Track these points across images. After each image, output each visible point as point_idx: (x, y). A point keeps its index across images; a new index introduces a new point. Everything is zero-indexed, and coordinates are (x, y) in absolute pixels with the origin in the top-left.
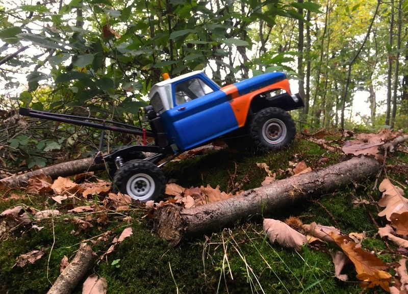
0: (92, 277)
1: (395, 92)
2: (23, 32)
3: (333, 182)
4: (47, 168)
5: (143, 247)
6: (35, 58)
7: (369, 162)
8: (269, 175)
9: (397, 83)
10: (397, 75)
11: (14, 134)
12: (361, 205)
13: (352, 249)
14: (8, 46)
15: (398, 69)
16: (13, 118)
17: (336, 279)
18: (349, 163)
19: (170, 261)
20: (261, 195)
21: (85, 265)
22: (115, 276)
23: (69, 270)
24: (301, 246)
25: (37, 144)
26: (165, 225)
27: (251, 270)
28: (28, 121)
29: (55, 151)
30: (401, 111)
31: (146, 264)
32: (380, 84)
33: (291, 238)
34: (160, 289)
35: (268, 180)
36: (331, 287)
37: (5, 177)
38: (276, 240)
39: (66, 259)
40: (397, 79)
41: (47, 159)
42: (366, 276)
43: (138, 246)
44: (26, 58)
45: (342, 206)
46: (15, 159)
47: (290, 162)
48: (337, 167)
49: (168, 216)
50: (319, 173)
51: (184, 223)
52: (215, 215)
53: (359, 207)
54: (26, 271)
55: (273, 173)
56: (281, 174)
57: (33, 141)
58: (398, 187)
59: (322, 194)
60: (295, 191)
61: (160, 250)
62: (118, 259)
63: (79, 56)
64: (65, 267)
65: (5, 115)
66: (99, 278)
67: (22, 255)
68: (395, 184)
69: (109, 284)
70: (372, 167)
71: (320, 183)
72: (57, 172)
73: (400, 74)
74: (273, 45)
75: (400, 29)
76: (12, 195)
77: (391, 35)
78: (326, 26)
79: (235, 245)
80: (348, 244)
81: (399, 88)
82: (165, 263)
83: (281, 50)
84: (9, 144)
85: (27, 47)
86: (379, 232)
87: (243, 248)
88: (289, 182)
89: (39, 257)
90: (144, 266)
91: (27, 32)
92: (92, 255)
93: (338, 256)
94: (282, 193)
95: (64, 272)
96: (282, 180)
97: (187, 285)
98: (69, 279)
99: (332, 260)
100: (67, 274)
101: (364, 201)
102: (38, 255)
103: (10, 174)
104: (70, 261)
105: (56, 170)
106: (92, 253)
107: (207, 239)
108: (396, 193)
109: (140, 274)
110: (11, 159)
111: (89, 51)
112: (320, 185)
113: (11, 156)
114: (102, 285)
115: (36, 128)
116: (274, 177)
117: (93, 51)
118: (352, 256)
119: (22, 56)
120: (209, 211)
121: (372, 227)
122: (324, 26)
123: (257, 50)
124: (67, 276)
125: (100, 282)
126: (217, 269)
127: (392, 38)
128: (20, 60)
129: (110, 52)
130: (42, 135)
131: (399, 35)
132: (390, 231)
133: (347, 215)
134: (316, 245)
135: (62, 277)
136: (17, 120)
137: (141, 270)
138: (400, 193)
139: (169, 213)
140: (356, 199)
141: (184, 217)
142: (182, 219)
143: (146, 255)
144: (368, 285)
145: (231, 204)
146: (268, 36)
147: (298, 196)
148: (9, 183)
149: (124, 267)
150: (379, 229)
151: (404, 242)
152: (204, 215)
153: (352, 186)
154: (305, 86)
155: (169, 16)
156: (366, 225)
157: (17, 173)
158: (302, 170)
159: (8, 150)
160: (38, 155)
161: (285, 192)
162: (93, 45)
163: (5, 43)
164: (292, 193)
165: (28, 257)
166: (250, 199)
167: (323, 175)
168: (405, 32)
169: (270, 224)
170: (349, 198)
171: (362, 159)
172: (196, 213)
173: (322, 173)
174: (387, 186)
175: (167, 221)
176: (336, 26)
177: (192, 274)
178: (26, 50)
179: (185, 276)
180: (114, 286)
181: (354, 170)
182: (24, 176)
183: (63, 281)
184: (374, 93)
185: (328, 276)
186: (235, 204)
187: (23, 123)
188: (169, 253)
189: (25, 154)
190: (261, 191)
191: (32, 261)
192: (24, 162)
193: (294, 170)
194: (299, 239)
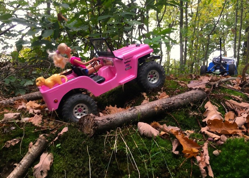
0: (45, 153)
1: (239, 51)
2: (13, 17)
3: (179, 103)
4: (25, 95)
5: (73, 137)
6: (20, 32)
7: (200, 92)
8: (146, 99)
9: (240, 46)
10: (240, 41)
11: (8, 75)
12: (194, 116)
13: (183, 138)
14: (5, 25)
15: (240, 38)
16: (6, 67)
17: (173, 153)
18: (189, 93)
19: (88, 145)
20: (138, 110)
21: (42, 146)
22: (58, 153)
23: (33, 149)
24: (156, 136)
25: (20, 82)
26: (86, 126)
27: (129, 148)
28: (16, 68)
29: (31, 85)
30: (242, 63)
31: (74, 146)
32: (230, 46)
33: (151, 132)
34: (82, 159)
35: (145, 101)
36: (170, 157)
37: (2, 100)
38: (143, 133)
39: (31, 143)
40: (240, 44)
41: (27, 90)
42: (187, 151)
43: (71, 136)
44: (15, 31)
45: (183, 116)
46: (8, 90)
47: (158, 92)
48: (182, 95)
49: (88, 121)
50: (172, 98)
51: (96, 125)
52: (112, 120)
53: (192, 117)
54: (10, 149)
55: (148, 98)
56: (152, 99)
57: (18, 80)
58: (215, 106)
59: (173, 110)
60: (158, 108)
61: (83, 139)
62: (60, 143)
63: (45, 31)
64: (31, 147)
65: (2, 65)
66: (49, 154)
67: (8, 141)
68: (213, 104)
69: (54, 157)
70: (202, 95)
71: (172, 104)
72: (31, 97)
73: (242, 41)
74: (165, 23)
75: (242, 13)
76: (4, 110)
77: (237, 17)
78: (197, 11)
79: (122, 136)
80: (181, 135)
81: (241, 49)
82: (85, 146)
83: (170, 26)
84: (4, 81)
85: (16, 25)
86: (201, 130)
87: (126, 138)
88: (155, 103)
89: (17, 142)
90: (74, 147)
91: (15, 17)
92: (46, 141)
93: (175, 142)
94: (150, 109)
95: (30, 150)
96: (151, 102)
97: (96, 158)
98: (33, 154)
99: (172, 144)
100: (32, 151)
101: (196, 113)
102: (17, 141)
103: (5, 99)
104: (33, 144)
105: (30, 96)
106: (45, 140)
107: (108, 133)
108: (213, 109)
109: (72, 152)
110: (5, 91)
111: (51, 28)
112: (172, 105)
113: (6, 89)
114: (51, 157)
115: (21, 73)
116: (148, 100)
117: (53, 28)
118: (182, 142)
119: (12, 31)
120: (110, 118)
121: (198, 127)
122: (196, 11)
123: (156, 26)
124: (32, 152)
125: (49, 155)
126: (112, 148)
127: (237, 19)
128: (11, 33)
129: (64, 29)
130: (24, 77)
131: (241, 17)
132: (207, 129)
133: (185, 121)
134: (165, 136)
135: (29, 153)
136: (9, 68)
137: (72, 150)
138: (216, 109)
139: (88, 119)
140: (191, 113)
141: (96, 121)
142: (94, 122)
143: (75, 141)
144: (188, 156)
145: (122, 114)
146: (162, 17)
147: (159, 110)
148: (3, 103)
149: (63, 148)
150: (202, 128)
151: (213, 135)
152: (107, 121)
153: (189, 105)
154: (184, 47)
155: (98, 7)
156: (195, 126)
157: (9, 98)
158: (164, 97)
159: (4, 85)
160: (21, 88)
161: (152, 108)
162: (54, 24)
163: (2, 23)
164: (156, 109)
165: (11, 143)
166: (132, 112)
167: (174, 99)
168: (245, 15)
169: (141, 125)
170: (187, 112)
171: (197, 91)
172: (103, 119)
173: (173, 98)
174: (209, 106)
175: (87, 123)
176: (204, 12)
177: (99, 151)
178: (15, 27)
179: (95, 153)
180: (57, 158)
181: (191, 97)
182: (11, 100)
183: (30, 155)
184: (226, 52)
185: (169, 152)
186: (124, 115)
187: (13, 70)
188: (87, 140)
189: (14, 87)
190: (139, 108)
191: (13, 144)
192: (13, 92)
193: (159, 97)
194: (155, 133)
